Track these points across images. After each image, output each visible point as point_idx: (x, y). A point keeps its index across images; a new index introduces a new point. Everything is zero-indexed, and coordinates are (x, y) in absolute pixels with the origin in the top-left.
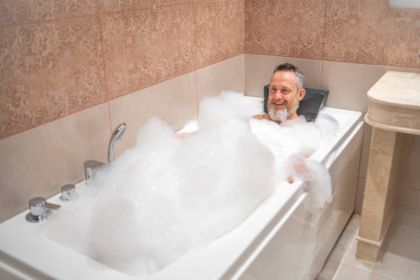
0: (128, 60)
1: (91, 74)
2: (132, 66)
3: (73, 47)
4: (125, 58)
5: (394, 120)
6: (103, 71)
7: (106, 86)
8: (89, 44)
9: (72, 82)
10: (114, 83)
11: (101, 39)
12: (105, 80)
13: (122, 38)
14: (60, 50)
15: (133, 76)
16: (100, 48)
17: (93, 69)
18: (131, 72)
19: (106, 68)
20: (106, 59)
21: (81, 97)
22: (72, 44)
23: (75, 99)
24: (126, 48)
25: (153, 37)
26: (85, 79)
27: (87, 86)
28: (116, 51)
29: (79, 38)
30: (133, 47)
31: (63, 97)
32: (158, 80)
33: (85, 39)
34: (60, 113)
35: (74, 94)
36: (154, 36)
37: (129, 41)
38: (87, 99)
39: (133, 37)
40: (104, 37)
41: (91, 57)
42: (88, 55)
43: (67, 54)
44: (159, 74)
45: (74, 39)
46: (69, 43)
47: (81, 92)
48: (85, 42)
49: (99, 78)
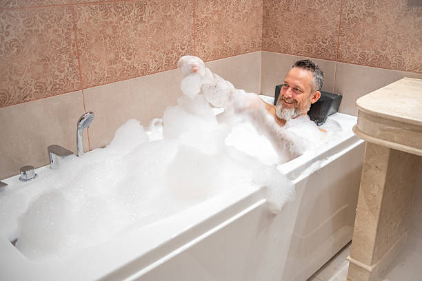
0: (107, 50)
1: (63, 62)
2: (112, 56)
3: (41, 34)
4: (104, 48)
5: (379, 132)
6: (76, 60)
7: (80, 74)
8: (61, 33)
9: (40, 69)
10: (90, 72)
11: (75, 28)
12: (79, 69)
13: (101, 29)
14: (26, 37)
15: (113, 66)
16: (73, 37)
17: (65, 57)
18: (111, 62)
19: (81, 58)
20: (80, 48)
21: (51, 84)
22: (40, 32)
23: (43, 86)
24: (105, 39)
25: (139, 29)
26: (56, 66)
27: (57, 73)
28: (92, 41)
29: (49, 27)
30: (115, 37)
31: (30, 82)
32: (145, 72)
33: (56, 27)
34: (26, 97)
35: (42, 80)
36: (140, 27)
37: (109, 31)
38: (57, 86)
39: (114, 28)
40: (79, 27)
41: (62, 46)
42: (59, 44)
43: (34, 41)
44: (146, 66)
45: (42, 27)
46: (37, 31)
47: (50, 79)
48: (56, 31)
49: (72, 66)
